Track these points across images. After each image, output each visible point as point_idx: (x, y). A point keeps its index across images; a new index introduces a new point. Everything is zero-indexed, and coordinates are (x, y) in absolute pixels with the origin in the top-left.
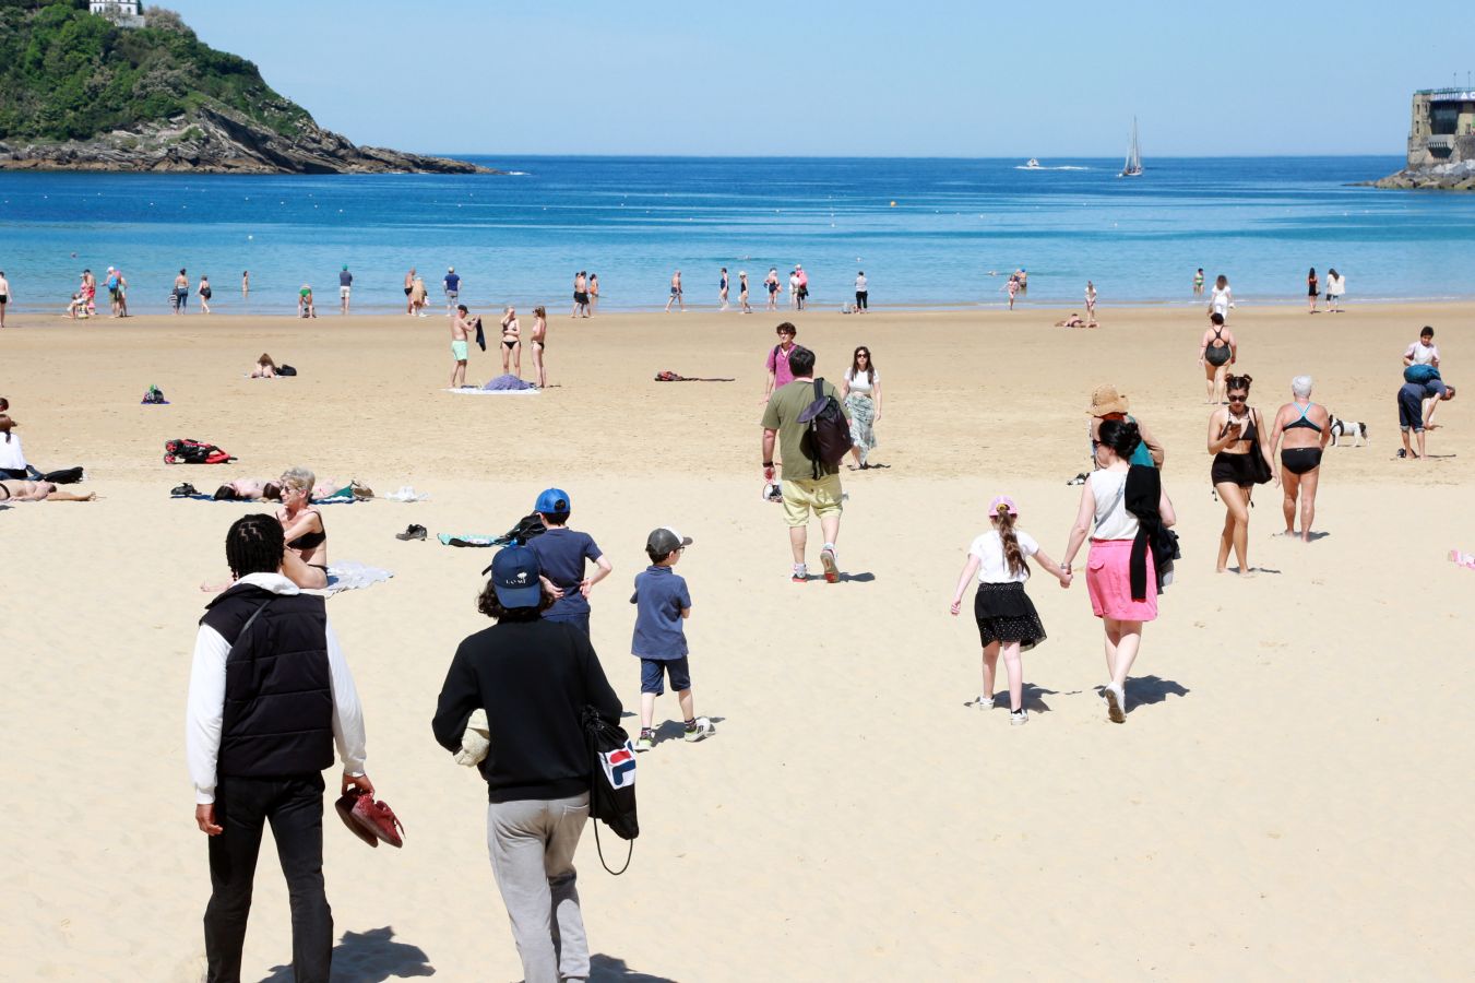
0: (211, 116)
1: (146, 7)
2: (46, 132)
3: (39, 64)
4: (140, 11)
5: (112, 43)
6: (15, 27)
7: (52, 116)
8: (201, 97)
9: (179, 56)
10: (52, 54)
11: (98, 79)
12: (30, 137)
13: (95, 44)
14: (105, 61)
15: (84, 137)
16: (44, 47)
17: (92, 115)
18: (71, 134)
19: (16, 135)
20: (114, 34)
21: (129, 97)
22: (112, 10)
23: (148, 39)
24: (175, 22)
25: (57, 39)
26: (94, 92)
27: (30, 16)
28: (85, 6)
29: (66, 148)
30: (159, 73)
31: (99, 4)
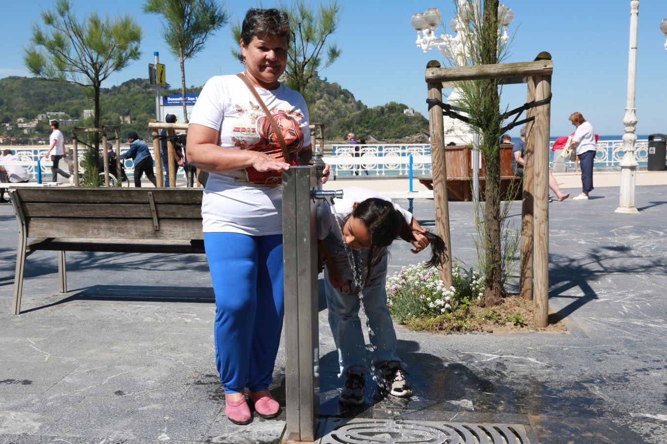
0: (425, 133)
1: (415, 111)
2: (394, 137)
3: (393, 124)
4: (413, 112)
5: (407, 119)
6: (389, 117)
7: (395, 134)
8: (423, 129)
9: (420, 121)
10: (396, 122)
11: (404, 126)
12: (391, 138)
13: (403, 119)
14: (405, 123)
15: (400, 138)
16: (394, 120)
17: (402, 134)
18: (398, 137)
19: (388, 138)
20: (408, 117)
21: (409, 130)
22: (407, 113)
23: (414, 118)
24: (420, 114)
25: (396, 119)
26: (403, 129)
27: (392, 115)
28: (403, 112)
29: (397, 140)
30: (415, 125)
31: (405, 112)
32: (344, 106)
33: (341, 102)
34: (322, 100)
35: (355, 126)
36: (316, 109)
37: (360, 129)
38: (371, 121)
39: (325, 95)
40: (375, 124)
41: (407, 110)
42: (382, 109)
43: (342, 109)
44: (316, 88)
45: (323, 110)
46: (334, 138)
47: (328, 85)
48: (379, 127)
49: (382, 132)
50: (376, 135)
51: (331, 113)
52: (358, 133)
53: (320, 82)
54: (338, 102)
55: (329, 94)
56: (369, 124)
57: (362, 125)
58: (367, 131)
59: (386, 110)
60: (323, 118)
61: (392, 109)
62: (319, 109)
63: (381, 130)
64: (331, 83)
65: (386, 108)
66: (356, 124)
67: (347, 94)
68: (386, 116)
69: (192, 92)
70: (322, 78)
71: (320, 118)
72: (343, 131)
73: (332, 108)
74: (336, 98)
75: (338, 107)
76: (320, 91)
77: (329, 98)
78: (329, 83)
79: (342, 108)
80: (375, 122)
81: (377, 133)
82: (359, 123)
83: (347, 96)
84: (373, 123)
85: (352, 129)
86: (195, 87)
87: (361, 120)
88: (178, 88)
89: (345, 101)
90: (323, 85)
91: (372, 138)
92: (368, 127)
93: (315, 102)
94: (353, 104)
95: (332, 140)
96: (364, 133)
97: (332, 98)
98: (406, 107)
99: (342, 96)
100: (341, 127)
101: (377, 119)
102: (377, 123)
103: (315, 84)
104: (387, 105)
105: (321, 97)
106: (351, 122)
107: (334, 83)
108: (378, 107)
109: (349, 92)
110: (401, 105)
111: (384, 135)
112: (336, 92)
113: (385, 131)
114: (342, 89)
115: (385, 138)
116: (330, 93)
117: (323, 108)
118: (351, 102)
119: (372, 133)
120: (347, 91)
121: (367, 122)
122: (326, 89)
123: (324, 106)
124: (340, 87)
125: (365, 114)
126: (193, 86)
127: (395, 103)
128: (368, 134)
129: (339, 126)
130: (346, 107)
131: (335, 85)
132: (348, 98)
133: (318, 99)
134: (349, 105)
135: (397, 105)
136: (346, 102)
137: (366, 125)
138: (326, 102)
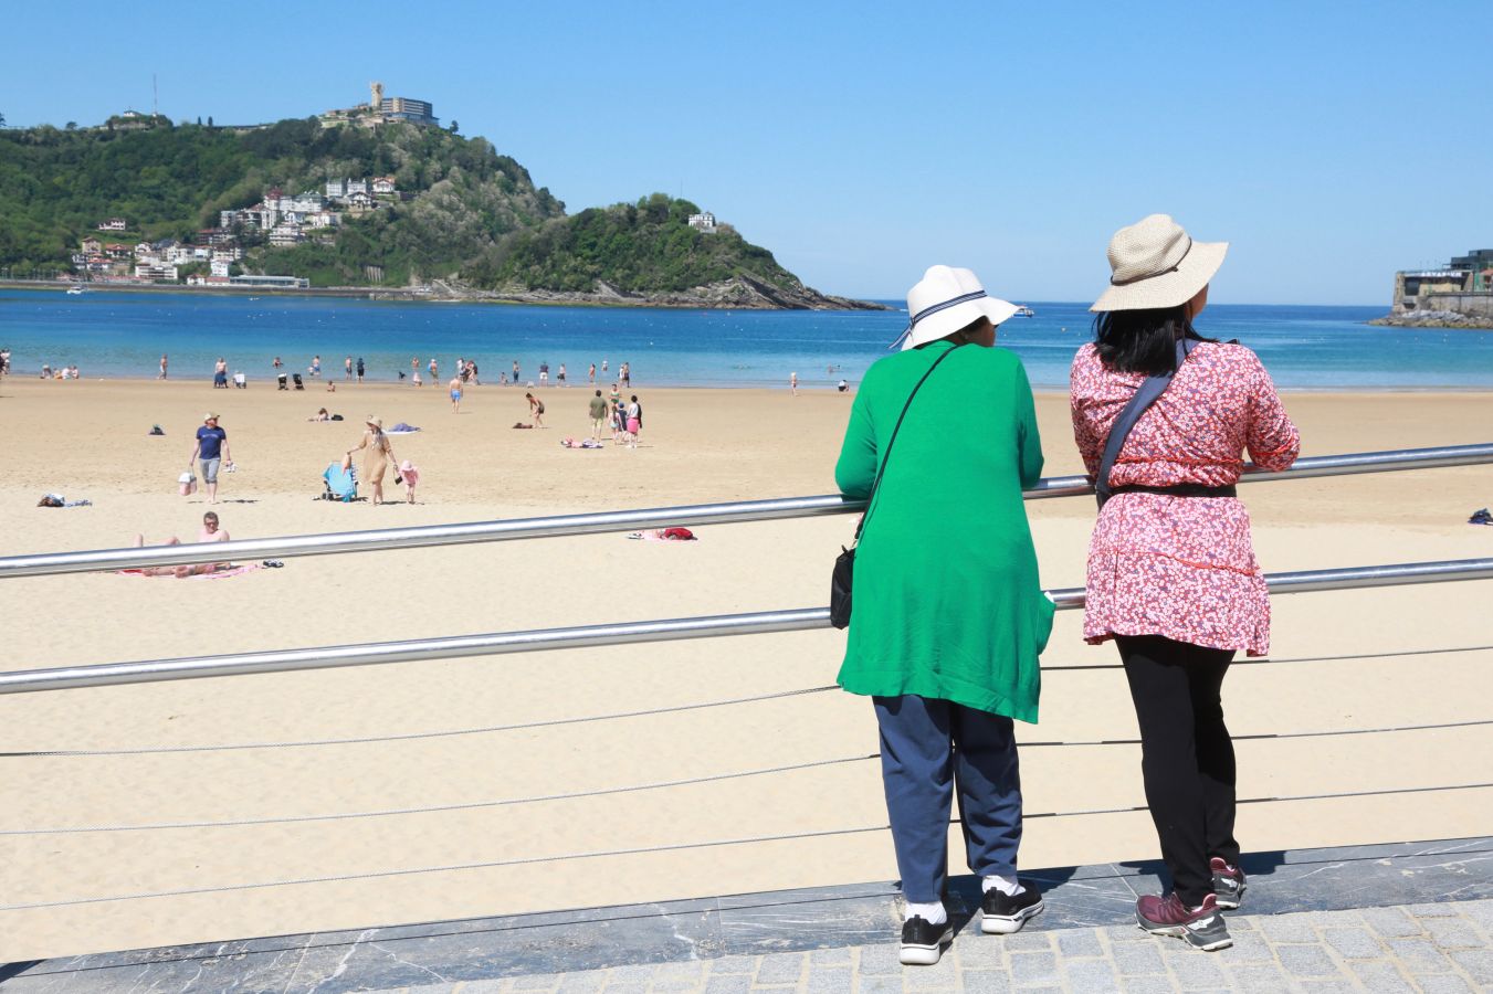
0: (746, 279)
1: (717, 222)
2: (664, 287)
3: (661, 252)
4: (714, 224)
5: (699, 242)
6: (651, 233)
7: (667, 280)
8: (741, 269)
9: (732, 248)
10: (668, 247)
11: (690, 260)
12: (655, 290)
13: (689, 242)
14: (694, 250)
15: (682, 290)
16: (665, 243)
17: (686, 279)
18: (675, 288)
19: (648, 289)
20: (700, 236)
21: (705, 269)
22: (700, 224)
23: (717, 239)
24: (731, 229)
25: (671, 239)
26: (688, 267)
27: (658, 228)
28: (687, 222)
29: (673, 296)
30: (720, 257)
31: (693, 221)
32: (505, 201)
33: (498, 190)
34: (447, 183)
35: (557, 254)
36: (431, 206)
37: (573, 263)
38: (602, 242)
39: (456, 168)
40: (614, 252)
41: (697, 217)
42: (632, 211)
43: (501, 210)
44: (429, 148)
45: (451, 208)
46: (499, 285)
47: (460, 142)
48: (625, 258)
49: (633, 271)
50: (615, 280)
51: (473, 217)
52: (566, 274)
53: (439, 134)
54: (491, 189)
55: (465, 168)
56: (597, 250)
57: (577, 251)
58: (590, 268)
59: (642, 213)
60: (451, 231)
61: (657, 213)
62: (440, 205)
63: (630, 268)
64: (468, 138)
65: (643, 208)
66: (561, 248)
67: (514, 169)
68: (644, 232)
69: (70, 138)
70: (445, 124)
71: (443, 229)
72: (526, 266)
73: (474, 205)
74: (483, 178)
75: (491, 203)
76: (440, 159)
77: (465, 179)
78: (463, 138)
79: (500, 205)
80: (612, 246)
81: (619, 274)
82: (567, 247)
83: (513, 174)
84: (606, 248)
85: (549, 262)
86: (77, 128)
87: (575, 239)
88: (28, 128)
89: (508, 188)
90: (447, 141)
91: (603, 287)
92: (595, 257)
93: (427, 187)
94: (528, 196)
95: (492, 289)
96: (582, 273)
97: (473, 178)
98: (696, 211)
99: (500, 173)
100: (520, 256)
101: (618, 237)
102: (618, 249)
103: (426, 139)
104: (643, 200)
105: (444, 175)
106: (548, 242)
107: (476, 139)
108: (620, 205)
109: (516, 164)
110: (680, 202)
111: (638, 280)
112: (483, 163)
113: (639, 269)
114: (499, 154)
115: (641, 289)
116: (467, 165)
117: (451, 203)
118: (523, 192)
119: (605, 274)
120: (510, 161)
121: (592, 246)
122: (455, 153)
123: (455, 198)
124: (493, 150)
125: (585, 223)
126: (71, 124)
127: (664, 197)
128: (595, 275)
129: (513, 254)
130: (511, 204)
131: (479, 142)
132: (515, 180)
133: (436, 180)
134: (519, 200)
135: (671, 202)
136: (511, 191)
137: (588, 252)
138: (459, 188)
